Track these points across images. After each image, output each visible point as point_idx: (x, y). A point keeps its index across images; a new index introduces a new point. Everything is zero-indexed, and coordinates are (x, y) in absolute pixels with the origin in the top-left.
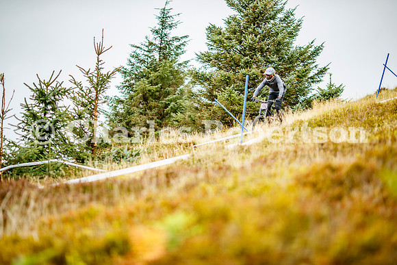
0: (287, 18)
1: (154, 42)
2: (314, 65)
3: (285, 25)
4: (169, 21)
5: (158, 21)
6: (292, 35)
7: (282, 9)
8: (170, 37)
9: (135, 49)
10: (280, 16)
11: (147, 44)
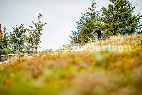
0: (129, 5)
1: (89, 12)
2: (139, 22)
3: (129, 8)
4: (95, 5)
5: (91, 5)
6: (131, 11)
7: (128, 2)
8: (95, 11)
9: (82, 15)
10: (127, 4)
11: (87, 13)
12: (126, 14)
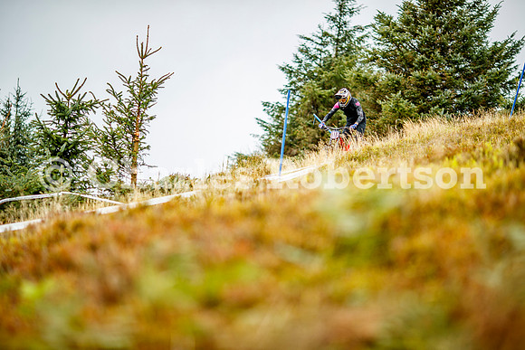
0: (478, 3)
1: (330, 32)
2: (512, 65)
3: (474, 13)
4: (349, 5)
5: (336, 5)
6: (485, 25)
8: (350, 26)
9: (304, 41)
11: (320, 35)
12: (465, 37)
